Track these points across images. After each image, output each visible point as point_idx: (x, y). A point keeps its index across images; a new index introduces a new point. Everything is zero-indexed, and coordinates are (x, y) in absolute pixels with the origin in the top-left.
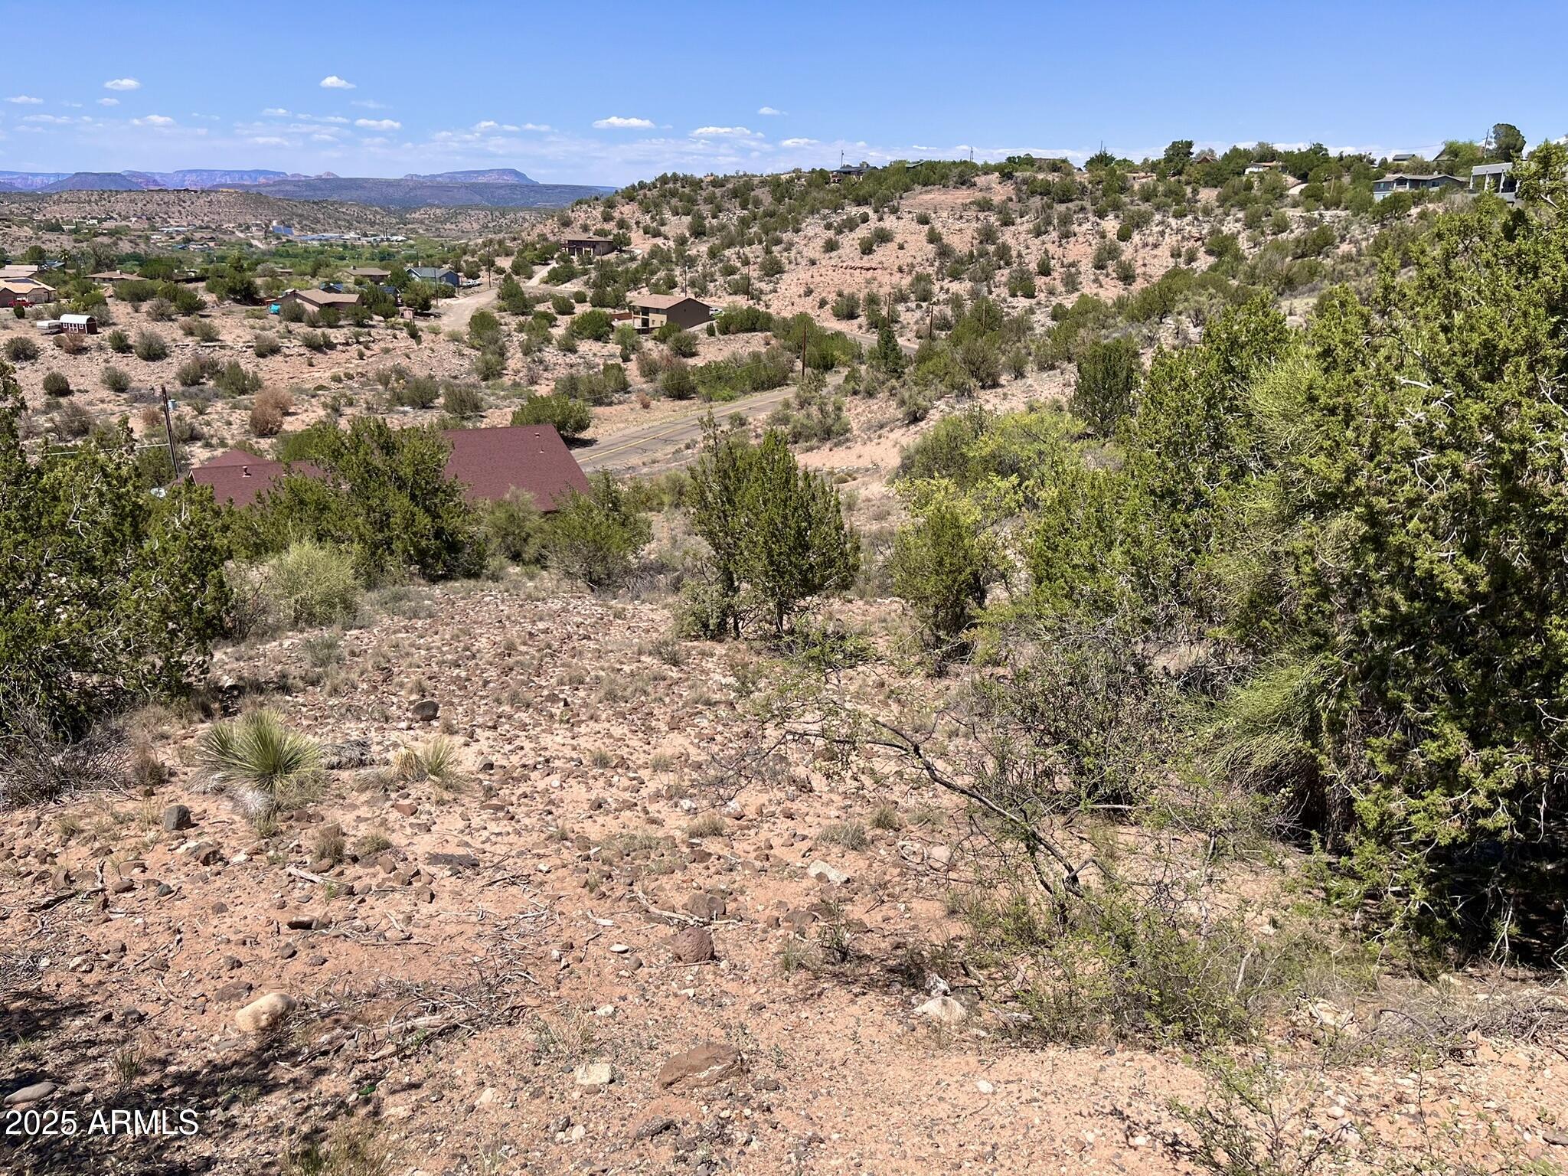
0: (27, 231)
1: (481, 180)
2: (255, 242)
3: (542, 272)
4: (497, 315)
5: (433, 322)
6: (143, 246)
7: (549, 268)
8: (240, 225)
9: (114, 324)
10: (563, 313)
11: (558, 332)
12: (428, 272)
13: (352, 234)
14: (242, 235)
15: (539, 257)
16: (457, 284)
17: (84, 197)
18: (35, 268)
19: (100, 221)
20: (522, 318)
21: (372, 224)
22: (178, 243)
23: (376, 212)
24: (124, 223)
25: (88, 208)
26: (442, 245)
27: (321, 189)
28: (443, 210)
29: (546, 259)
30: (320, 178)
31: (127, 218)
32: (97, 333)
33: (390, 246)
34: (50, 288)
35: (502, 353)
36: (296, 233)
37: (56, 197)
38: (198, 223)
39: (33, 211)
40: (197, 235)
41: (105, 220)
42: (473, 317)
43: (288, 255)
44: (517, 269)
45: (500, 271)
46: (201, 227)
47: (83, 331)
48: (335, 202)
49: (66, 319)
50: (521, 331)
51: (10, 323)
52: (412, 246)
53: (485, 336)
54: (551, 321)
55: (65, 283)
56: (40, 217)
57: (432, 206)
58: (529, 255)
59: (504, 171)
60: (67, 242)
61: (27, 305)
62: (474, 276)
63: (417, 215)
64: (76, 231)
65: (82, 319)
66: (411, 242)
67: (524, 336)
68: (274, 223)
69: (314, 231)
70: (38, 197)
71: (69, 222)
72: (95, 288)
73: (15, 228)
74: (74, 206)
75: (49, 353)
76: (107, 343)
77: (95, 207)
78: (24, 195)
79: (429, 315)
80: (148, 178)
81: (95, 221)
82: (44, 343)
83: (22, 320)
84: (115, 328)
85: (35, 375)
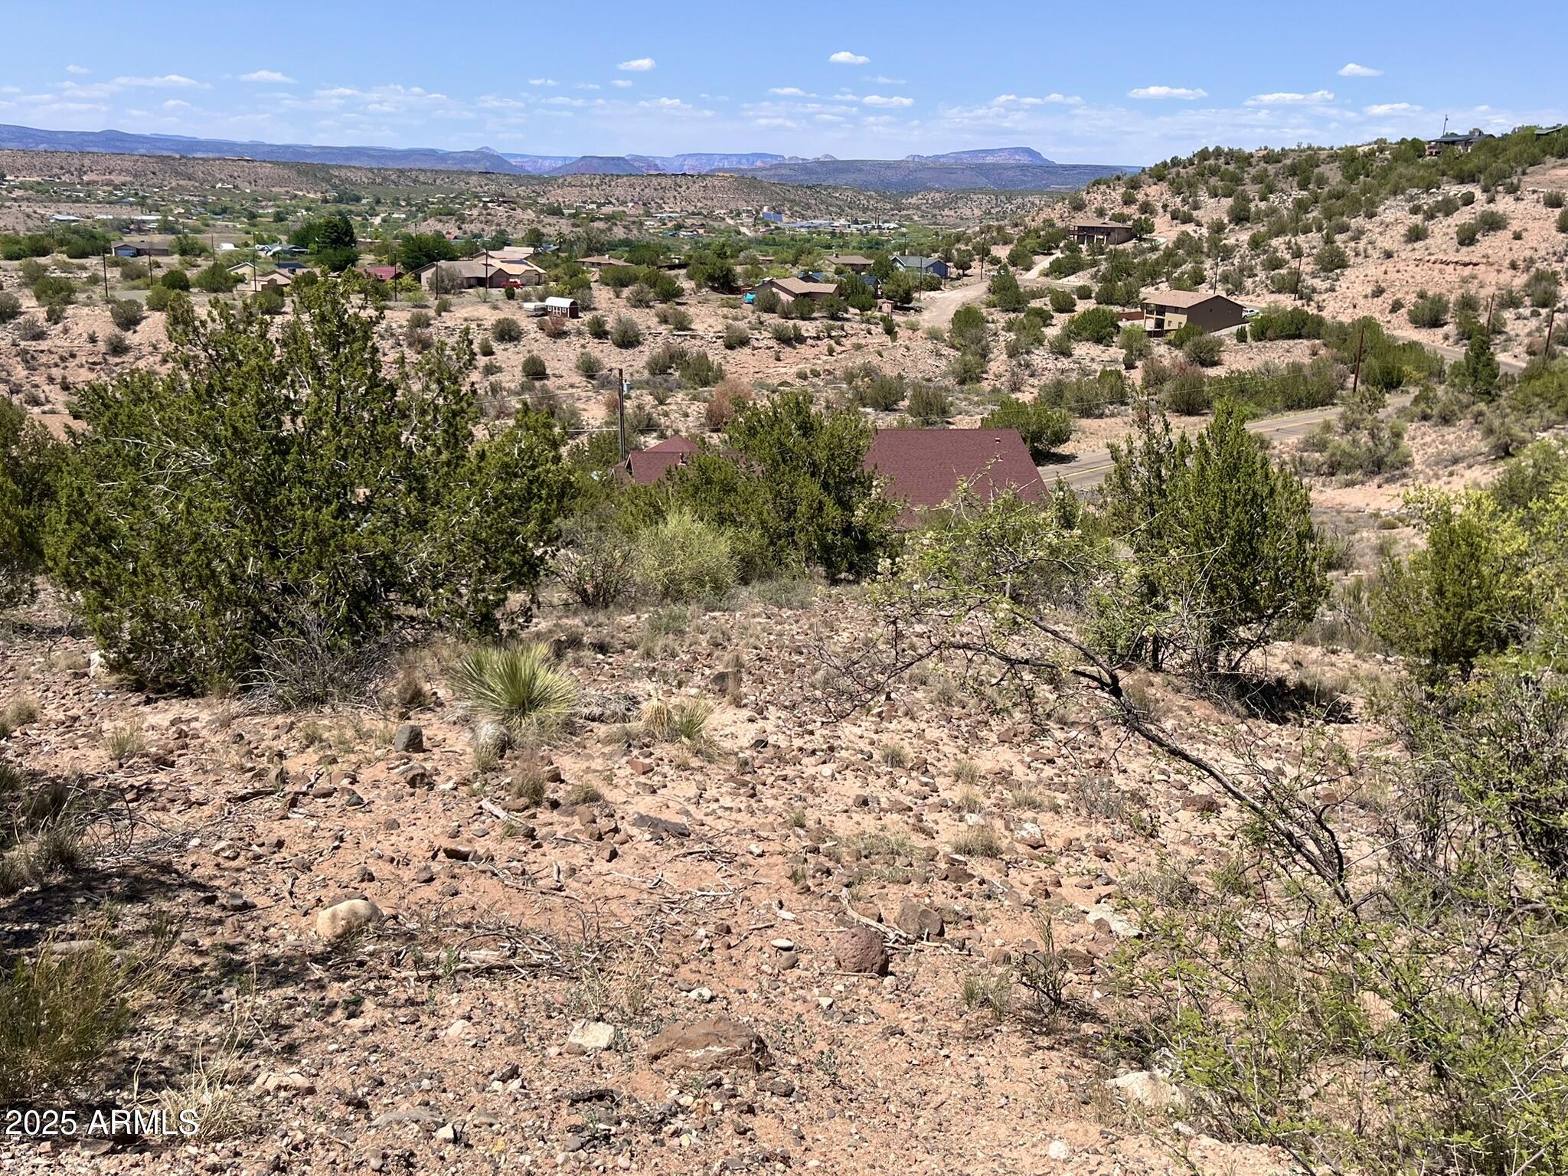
0: (530, 214)
1: (990, 160)
2: (743, 230)
3: (1043, 263)
4: (984, 311)
5: (912, 317)
6: (635, 232)
7: (1051, 258)
8: (731, 212)
9: (595, 309)
10: (1061, 311)
11: (1052, 332)
12: (914, 262)
13: (843, 221)
14: (731, 222)
15: (1041, 246)
16: (945, 276)
17: (588, 182)
18: (531, 250)
19: (599, 206)
20: (1012, 315)
21: (865, 210)
22: (669, 230)
23: (871, 197)
24: (621, 208)
25: (589, 192)
26: (937, 234)
27: (817, 173)
28: (942, 195)
29: (1050, 249)
30: (817, 162)
31: (624, 203)
32: (578, 317)
33: (881, 234)
34: (541, 271)
35: (983, 356)
36: (785, 219)
37: (561, 181)
38: (691, 209)
39: (539, 194)
40: (689, 222)
41: (604, 205)
42: (957, 313)
43: (774, 243)
44: (1013, 260)
45: (995, 261)
46: (693, 214)
47: (564, 315)
48: (829, 187)
49: (552, 301)
50: (1009, 330)
51: (500, 304)
52: (904, 235)
53: (967, 336)
54: (1046, 319)
55: (557, 266)
56: (544, 201)
57: (930, 189)
58: (1030, 243)
60: (565, 226)
61: (518, 287)
62: (964, 266)
63: (913, 201)
64: (573, 216)
65: (565, 303)
66: (904, 230)
67: (1012, 336)
68: (765, 209)
69: (803, 217)
70: (545, 181)
71: (569, 207)
72: (583, 272)
73: (519, 211)
74: (575, 191)
75: (532, 335)
76: (585, 329)
77: (596, 192)
78: (533, 177)
79: (909, 309)
80: (649, 162)
81: (594, 206)
82: (528, 325)
83: (512, 302)
84: (595, 313)
85: (516, 357)
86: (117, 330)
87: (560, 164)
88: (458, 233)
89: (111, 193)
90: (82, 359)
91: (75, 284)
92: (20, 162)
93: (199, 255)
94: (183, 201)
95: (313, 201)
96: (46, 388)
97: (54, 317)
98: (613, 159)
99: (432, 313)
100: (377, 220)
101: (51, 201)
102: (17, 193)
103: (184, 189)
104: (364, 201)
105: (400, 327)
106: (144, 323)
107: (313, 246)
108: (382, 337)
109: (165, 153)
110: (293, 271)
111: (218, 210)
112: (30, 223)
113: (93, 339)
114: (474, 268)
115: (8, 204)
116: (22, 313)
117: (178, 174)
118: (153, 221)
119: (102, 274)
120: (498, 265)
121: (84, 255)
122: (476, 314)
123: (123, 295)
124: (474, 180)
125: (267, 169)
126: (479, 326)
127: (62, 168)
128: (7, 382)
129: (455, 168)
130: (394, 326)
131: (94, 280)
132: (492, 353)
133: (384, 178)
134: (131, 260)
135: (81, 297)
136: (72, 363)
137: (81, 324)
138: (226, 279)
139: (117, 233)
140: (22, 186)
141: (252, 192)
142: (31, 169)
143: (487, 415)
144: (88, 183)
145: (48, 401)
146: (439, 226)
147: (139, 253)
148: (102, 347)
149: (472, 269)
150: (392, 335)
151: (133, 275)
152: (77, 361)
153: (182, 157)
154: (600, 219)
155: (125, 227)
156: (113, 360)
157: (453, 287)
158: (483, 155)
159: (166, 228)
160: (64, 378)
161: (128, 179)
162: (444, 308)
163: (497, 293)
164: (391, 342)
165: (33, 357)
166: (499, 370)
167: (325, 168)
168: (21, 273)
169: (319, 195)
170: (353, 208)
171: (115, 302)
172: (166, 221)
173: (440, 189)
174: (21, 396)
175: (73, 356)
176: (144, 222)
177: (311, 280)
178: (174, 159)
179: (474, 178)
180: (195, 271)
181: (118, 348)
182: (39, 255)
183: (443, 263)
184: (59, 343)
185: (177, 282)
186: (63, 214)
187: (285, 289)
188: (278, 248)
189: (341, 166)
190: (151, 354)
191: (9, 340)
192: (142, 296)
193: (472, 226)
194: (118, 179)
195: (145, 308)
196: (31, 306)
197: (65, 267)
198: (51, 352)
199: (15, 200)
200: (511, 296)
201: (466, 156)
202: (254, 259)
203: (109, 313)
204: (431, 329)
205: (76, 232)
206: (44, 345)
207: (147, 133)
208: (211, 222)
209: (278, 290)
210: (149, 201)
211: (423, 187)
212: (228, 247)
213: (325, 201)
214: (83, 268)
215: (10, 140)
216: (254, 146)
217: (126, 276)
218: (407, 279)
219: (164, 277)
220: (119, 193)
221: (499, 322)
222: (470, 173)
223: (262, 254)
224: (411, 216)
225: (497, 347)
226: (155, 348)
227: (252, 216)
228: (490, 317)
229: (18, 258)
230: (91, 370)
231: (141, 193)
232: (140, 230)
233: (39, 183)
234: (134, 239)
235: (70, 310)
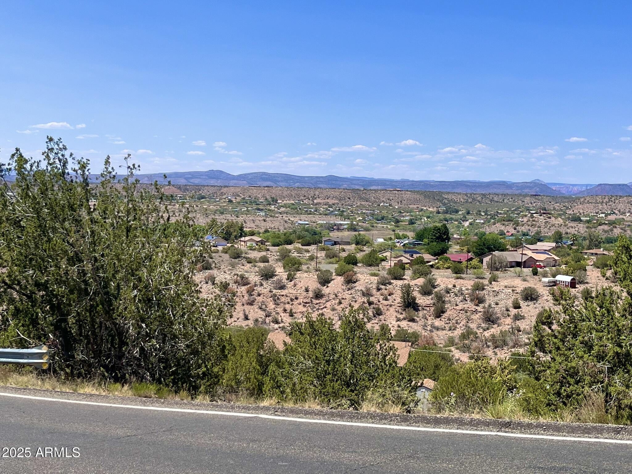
0: (560, 221)
9: (587, 283)
18: (554, 245)
19: (606, 215)
24: (621, 217)
25: (600, 207)
31: (624, 213)
32: (575, 288)
34: (557, 258)
37: (582, 200)
39: (567, 208)
41: (610, 214)
47: (567, 286)
49: (559, 278)
51: (528, 278)
55: (569, 255)
56: (570, 212)
60: (581, 229)
61: (541, 267)
64: (588, 222)
65: (568, 279)
70: (573, 199)
71: (587, 216)
73: (553, 219)
74: (591, 206)
75: (545, 298)
76: (579, 295)
77: (605, 206)
78: (565, 198)
81: (603, 215)
82: (544, 292)
83: (536, 277)
84: (586, 285)
85: (533, 310)
86: (319, 285)
87: (584, 188)
88: (513, 232)
89: (327, 209)
90: (300, 300)
91: (303, 261)
92: (285, 193)
93: (365, 245)
94: (362, 213)
95: (432, 212)
96: (282, 314)
97: (290, 278)
98: (619, 185)
99: (486, 282)
100: (467, 224)
101: (298, 214)
102: (282, 209)
103: (364, 206)
104: (460, 213)
105: (467, 289)
106: (332, 282)
107: (426, 240)
108: (456, 295)
109: (357, 187)
110: (412, 256)
111: (379, 218)
112: (286, 225)
113: (307, 290)
114: (516, 256)
115: (277, 215)
116: (276, 275)
117: (361, 199)
118: (346, 224)
119: (315, 254)
120: (530, 254)
121: (309, 244)
122: (513, 284)
123: (324, 267)
124: (527, 200)
125: (408, 195)
126: (513, 291)
127: (305, 196)
128: (264, 310)
129: (517, 192)
130: (464, 289)
131: (312, 258)
132: (519, 307)
133: (474, 199)
134: (331, 247)
135: (304, 267)
136: (295, 302)
137: (302, 282)
138: (377, 259)
139: (327, 231)
140: (285, 206)
141: (399, 208)
142: (290, 196)
143: (507, 345)
144: (316, 204)
145: (282, 322)
146: (503, 228)
147: (335, 243)
148: (311, 294)
149: (514, 257)
150: (462, 294)
151: (331, 256)
152: (298, 301)
153: (365, 189)
154: (606, 224)
155: (332, 228)
156: (315, 301)
157: (501, 267)
158: (535, 184)
159: (353, 228)
160: (291, 310)
161: (336, 201)
162: (494, 279)
163: (527, 271)
164: (461, 298)
165: (278, 298)
166: (523, 318)
167: (440, 193)
168: (278, 254)
169: (435, 209)
170: (454, 217)
171: (320, 270)
172: (352, 224)
173: (506, 205)
174: (270, 318)
175: (297, 298)
176: (341, 225)
177: (422, 262)
178: (360, 190)
179: (528, 198)
180: (362, 254)
181: (318, 295)
182: (287, 244)
183: (496, 253)
184: (291, 291)
185: (352, 261)
186: (303, 220)
187: (407, 266)
188: (407, 242)
189: (449, 193)
190: (334, 299)
191: (268, 289)
192: (333, 268)
193: (523, 228)
194: (331, 202)
195: (334, 274)
196: (281, 272)
197: (299, 251)
198: (287, 296)
199: (280, 213)
200: (535, 273)
201: (525, 185)
202: (392, 248)
203: (316, 277)
204: (484, 292)
205: (307, 231)
206: (284, 292)
207: (349, 176)
208: (375, 225)
209: (402, 266)
210: (345, 213)
211: (496, 204)
212: (381, 240)
213: (438, 212)
214: (308, 251)
215: (282, 181)
216: (403, 182)
217: (328, 256)
218: (475, 262)
219: (345, 258)
220: (331, 209)
221: (526, 289)
222: (526, 196)
223: (398, 245)
224: (487, 221)
225: (522, 303)
226: (336, 296)
227: (397, 221)
228: (520, 285)
229: (278, 246)
230: (304, 306)
231: (341, 209)
232: (338, 229)
233: (293, 204)
234: (335, 235)
235: (298, 274)
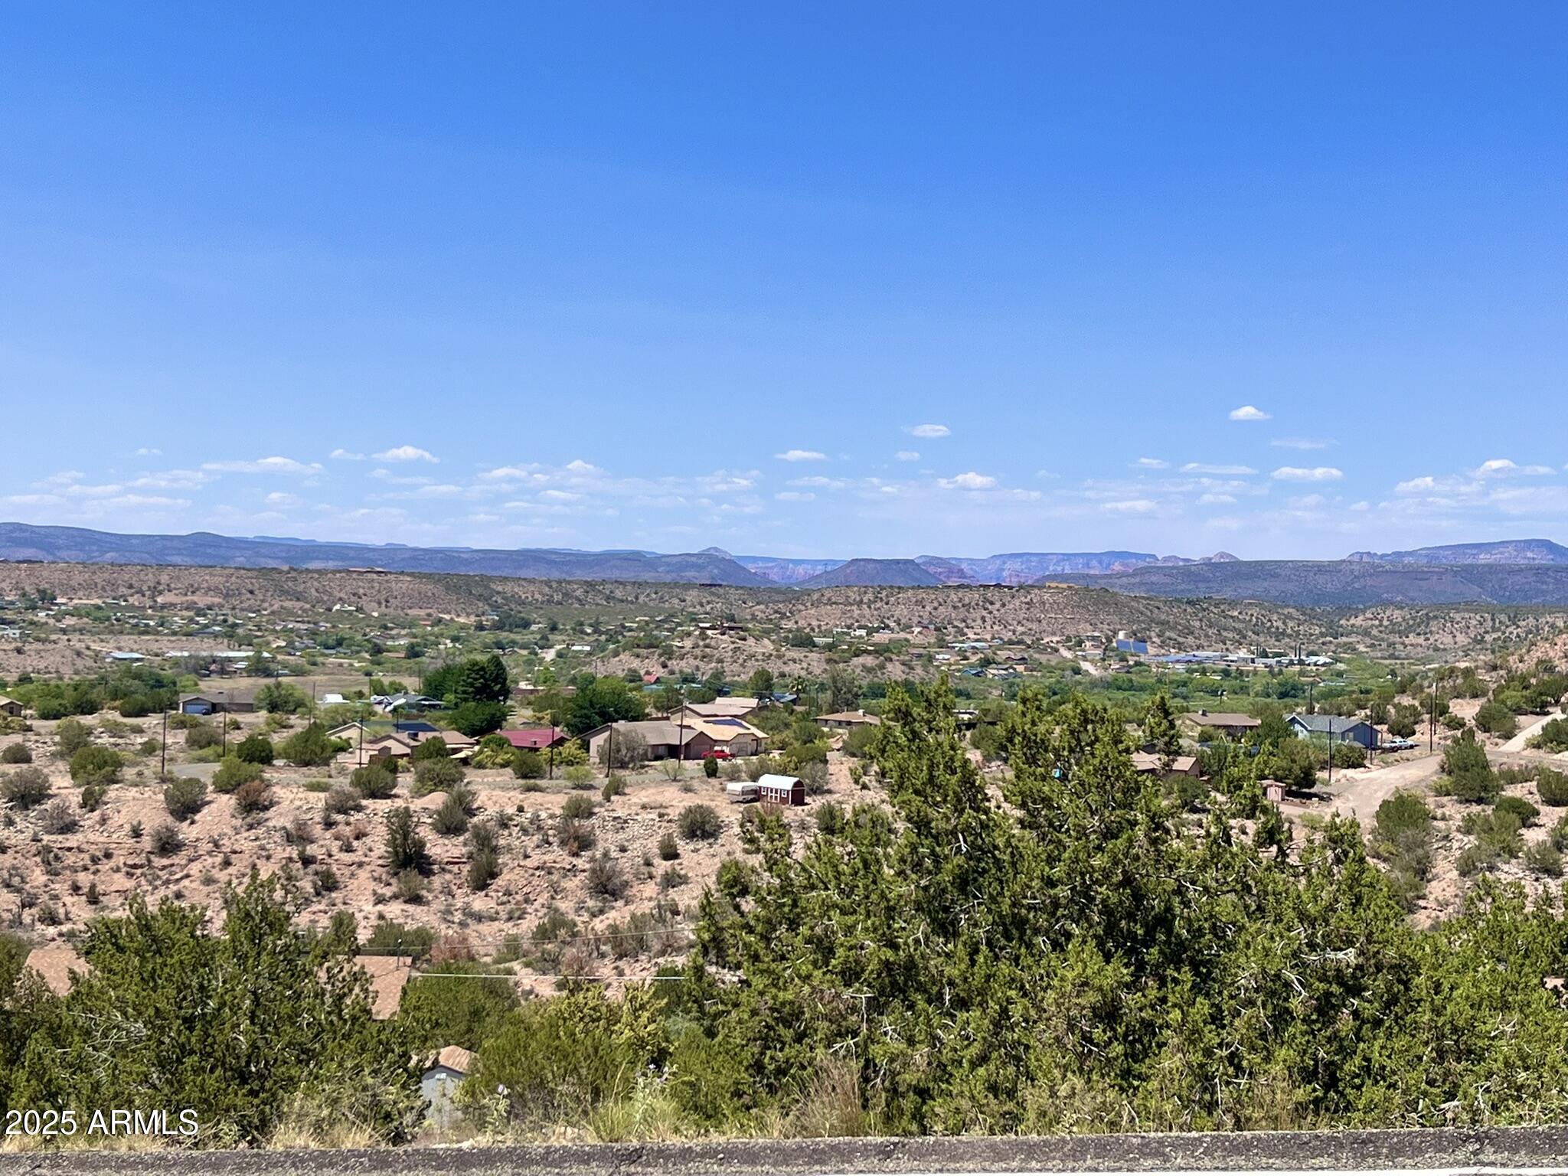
0: (767, 646)
1: (1484, 558)
2: (1084, 666)
3: (1532, 727)
4: (1431, 802)
5: (1314, 808)
6: (919, 670)
7: (1545, 720)
8: (1069, 639)
9: (829, 792)
10: (1553, 803)
11: (1533, 837)
12: (1325, 723)
14: (1068, 654)
15: (1531, 700)
18: (753, 702)
19: (871, 632)
20: (1475, 809)
22: (972, 666)
23: (1290, 617)
24: (902, 635)
25: (857, 612)
27: (1206, 580)
29: (1544, 705)
30: (1208, 563)
31: (907, 628)
32: (803, 804)
33: (1301, 673)
34: (760, 734)
35: (1422, 871)
36: (1152, 651)
37: (815, 596)
38: (1007, 635)
39: (783, 616)
40: (1003, 654)
41: (877, 630)
42: (1385, 804)
44: (1485, 722)
45: (1456, 724)
46: (1011, 642)
47: (784, 801)
48: (1223, 601)
49: (767, 781)
50: (1468, 832)
51: (696, 784)
53: (1401, 839)
54: (1527, 816)
55: (787, 726)
56: (791, 625)
58: (1513, 696)
59: (1529, 544)
60: (813, 665)
61: (724, 757)
62: (1406, 732)
64: (830, 647)
65: (786, 783)
66: (1340, 667)
67: (1471, 841)
68: (1121, 635)
69: (1181, 648)
70: (792, 595)
71: (828, 633)
72: (823, 735)
73: (751, 641)
76: (812, 821)
77: (867, 611)
78: (778, 591)
79: (1310, 796)
80: (952, 567)
81: (863, 632)
82: (731, 815)
83: (713, 781)
84: (828, 797)
85: (709, 862)
86: (170, 819)
87: (819, 570)
88: (660, 672)
89: (191, 620)
90: (119, 860)
91: (126, 755)
92: (78, 578)
93: (293, 712)
94: (285, 630)
95: (463, 627)
96: (68, 900)
97: (91, 802)
98: (898, 562)
99: (596, 796)
100: (550, 655)
101: (111, 632)
102: (69, 621)
103: (290, 613)
104: (534, 627)
105: (552, 817)
106: (205, 810)
107: (450, 697)
108: (525, 831)
109: (272, 564)
110: (414, 737)
111: (331, 642)
112: (80, 664)
113: (137, 833)
114: (667, 732)
115: (53, 637)
116: (50, 797)
117: (285, 593)
118: (242, 659)
119: (160, 738)
120: (699, 725)
121: (142, 712)
122: (660, 799)
123: (184, 771)
124: (692, 596)
125: (403, 585)
126: (661, 816)
127: (131, 587)
128: (19, 891)
129: (668, 578)
130: (543, 815)
131: (149, 749)
132: (676, 856)
133: (565, 595)
134: (203, 719)
135: (129, 773)
136: (106, 866)
137: (124, 812)
138: (323, 748)
139: (193, 677)
140: (76, 612)
141: (383, 615)
142: (90, 587)
143: (648, 949)
144: (163, 607)
145: (68, 919)
146: (635, 664)
147: (214, 708)
148: (147, 843)
149: (663, 733)
150: (539, 828)
151: (202, 742)
152: (112, 863)
153: (292, 569)
154: (869, 653)
155: (203, 668)
156: (158, 862)
157: (632, 759)
158: (710, 558)
159: (259, 668)
160: (93, 887)
161: (217, 600)
162: (616, 789)
163: (693, 767)
164: (537, 838)
165: (57, 858)
166: (684, 880)
167: (484, 580)
168: (57, 738)
169: (473, 618)
170: (517, 637)
171: (171, 780)
172: (259, 659)
173: (642, 609)
174: (34, 910)
175: (108, 856)
176: (229, 660)
177: (438, 750)
178: (280, 572)
179: (694, 593)
180: (286, 734)
181: (168, 845)
182: (83, 713)
183: (621, 725)
184: (92, 837)
185: (259, 753)
186: (124, 650)
187: (402, 762)
188: (402, 701)
189: (506, 578)
190: (210, 853)
191: (29, 834)
192: (207, 772)
193: (683, 663)
194: (201, 600)
195: (211, 788)
196: (64, 787)
197: (115, 730)
198: (80, 850)
199: (64, 631)
200: (712, 772)
201: (686, 562)
202: (365, 717)
203: (162, 797)
204: (593, 821)
205: (138, 676)
206: (72, 840)
207: (250, 535)
208: (320, 659)
209: (389, 764)
210: (240, 631)
211: (619, 606)
212: (335, 699)
213: (480, 627)
214: (139, 730)
215: (68, 548)
216: (392, 552)
217: (193, 743)
218: (570, 748)
219: (241, 745)
220: (202, 620)
221: (690, 810)
222: (688, 586)
223: (379, 709)
224: (598, 648)
225: (683, 846)
226: (217, 845)
227: (377, 650)
228: (678, 801)
229: (56, 717)
230: (130, 875)
231: (231, 620)
232: (223, 672)
233: (99, 608)
234: (213, 687)
235: (113, 792)
